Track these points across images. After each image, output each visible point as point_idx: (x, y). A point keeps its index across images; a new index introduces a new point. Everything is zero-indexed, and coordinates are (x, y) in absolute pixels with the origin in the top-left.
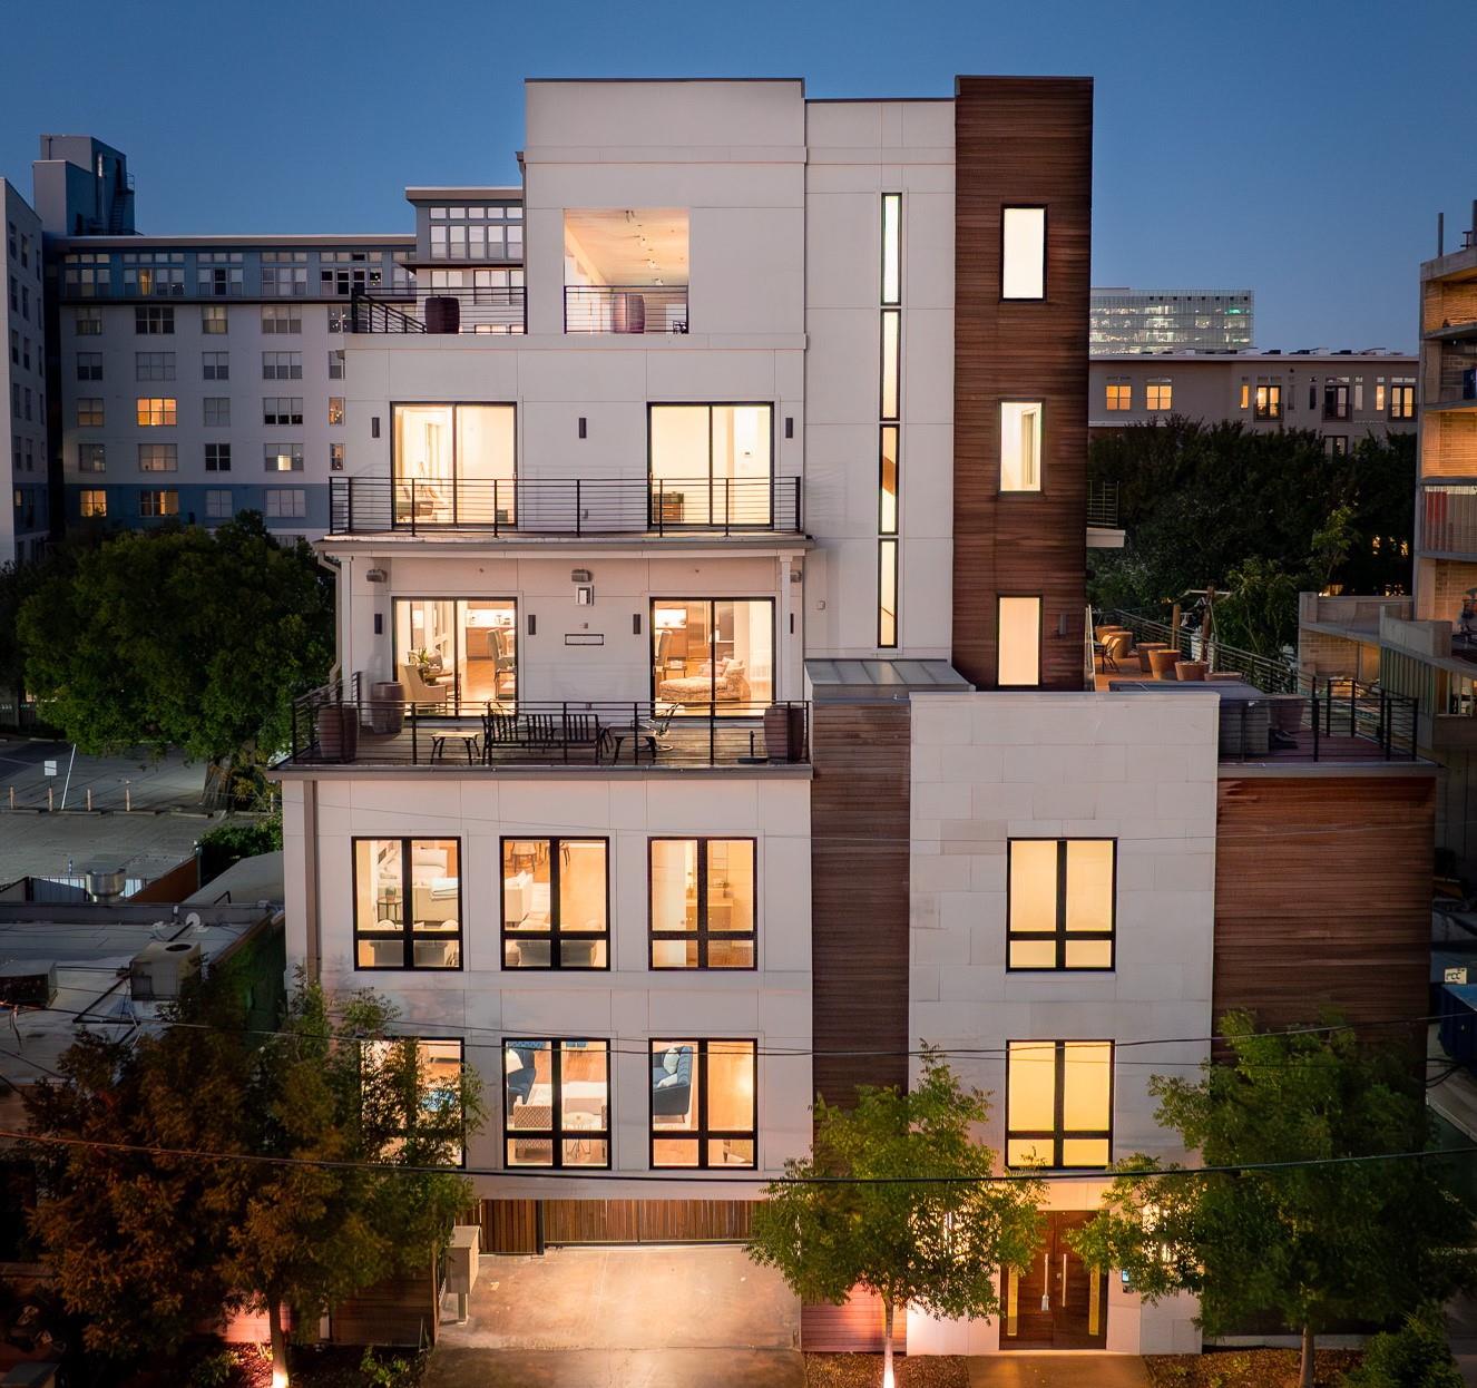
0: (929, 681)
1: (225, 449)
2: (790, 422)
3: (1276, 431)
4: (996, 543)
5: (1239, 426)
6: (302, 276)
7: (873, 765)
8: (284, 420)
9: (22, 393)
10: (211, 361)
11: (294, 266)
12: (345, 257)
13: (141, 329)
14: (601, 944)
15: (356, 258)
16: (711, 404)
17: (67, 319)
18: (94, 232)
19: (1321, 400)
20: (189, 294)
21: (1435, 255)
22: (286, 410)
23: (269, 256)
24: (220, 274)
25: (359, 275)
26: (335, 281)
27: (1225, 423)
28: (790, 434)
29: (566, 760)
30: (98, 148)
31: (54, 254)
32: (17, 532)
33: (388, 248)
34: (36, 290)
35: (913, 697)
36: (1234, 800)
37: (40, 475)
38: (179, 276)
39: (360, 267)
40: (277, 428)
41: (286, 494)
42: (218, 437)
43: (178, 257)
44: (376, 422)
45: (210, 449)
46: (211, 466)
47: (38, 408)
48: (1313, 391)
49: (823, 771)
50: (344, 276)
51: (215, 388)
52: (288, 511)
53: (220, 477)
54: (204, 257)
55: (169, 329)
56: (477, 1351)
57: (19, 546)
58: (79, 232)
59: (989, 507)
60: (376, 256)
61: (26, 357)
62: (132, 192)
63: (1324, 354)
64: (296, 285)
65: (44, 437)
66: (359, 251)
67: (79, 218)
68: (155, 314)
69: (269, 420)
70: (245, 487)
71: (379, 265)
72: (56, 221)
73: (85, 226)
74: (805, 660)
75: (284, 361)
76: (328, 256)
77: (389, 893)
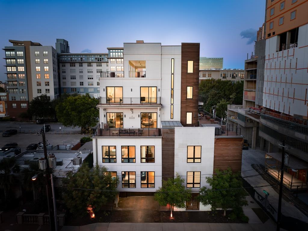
0: (177, 125)
1: (83, 83)
2: (159, 89)
3: (226, 80)
4: (186, 105)
5: (221, 79)
6: (93, 59)
7: (170, 136)
8: (90, 79)
9: (55, 75)
10: (80, 70)
11: (92, 58)
12: (99, 56)
13: (71, 66)
14: (134, 159)
15: (100, 56)
16: (149, 87)
17: (61, 65)
18: (64, 53)
19: (232, 76)
20: (77, 61)
21: (247, 59)
22: (91, 77)
23: (88, 56)
24: (81, 58)
25: (101, 59)
26: (97, 59)
27: (219, 79)
28: (159, 91)
29: (130, 136)
30: (64, 41)
31: (59, 56)
32: (55, 95)
33: (105, 55)
34: (56, 61)
35: (175, 127)
36: (217, 141)
37: (57, 87)
38: (76, 59)
39: (101, 57)
40: (90, 80)
41: (91, 89)
42: (82, 81)
43: (76, 56)
44: (104, 89)
45: (81, 83)
46: (81, 85)
47: (57, 77)
48: (230, 75)
49: (163, 137)
50: (99, 59)
51: (81, 74)
52: (91, 91)
53: (82, 86)
54: (79, 56)
55: (75, 66)
56: (119, 211)
57: (55, 96)
58: (62, 53)
59: (185, 100)
60: (103, 56)
61: (55, 70)
62: (69, 47)
63: (232, 69)
64: (92, 60)
65: (58, 81)
66: (101, 55)
67: (62, 51)
68: (73, 64)
69: (89, 78)
70: (86, 88)
71: (103, 57)
72: (59, 52)
73: (63, 52)
74: (161, 121)
75: (90, 70)
76: (96, 56)
77: (107, 152)
